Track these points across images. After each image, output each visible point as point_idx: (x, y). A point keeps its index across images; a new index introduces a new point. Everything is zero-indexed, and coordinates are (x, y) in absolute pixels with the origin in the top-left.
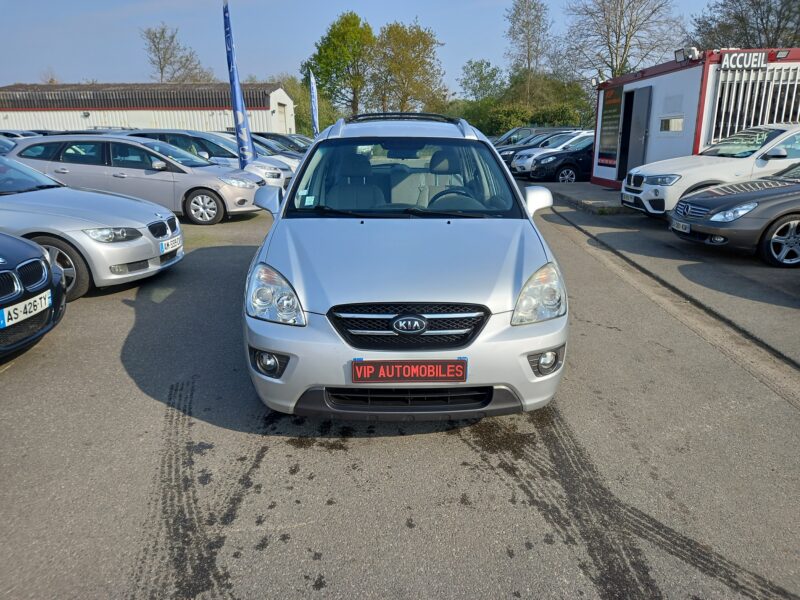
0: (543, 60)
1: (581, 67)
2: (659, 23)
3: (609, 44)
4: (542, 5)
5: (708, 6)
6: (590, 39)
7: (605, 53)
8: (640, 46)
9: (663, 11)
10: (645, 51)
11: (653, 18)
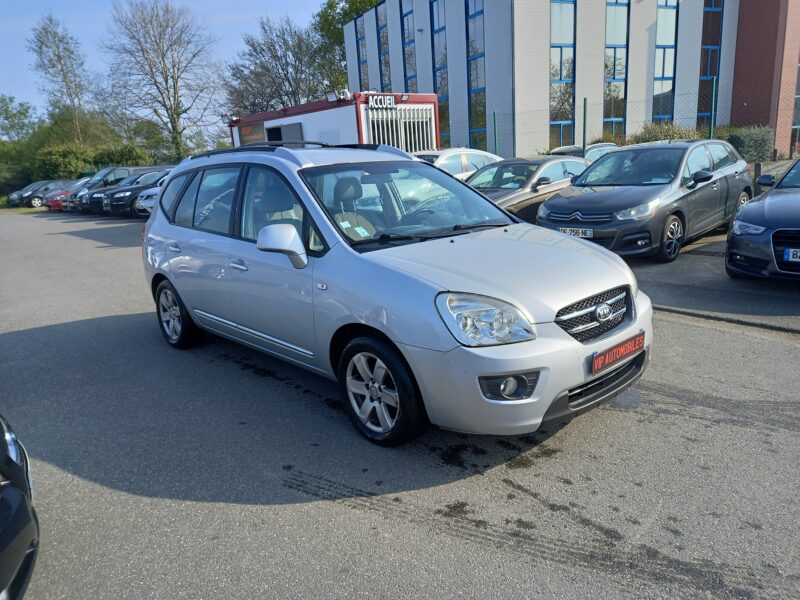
0: (87, 97)
1: (131, 105)
2: (202, 67)
3: (156, 83)
4: (71, 38)
5: (238, 55)
6: (133, 77)
7: (154, 91)
8: (189, 87)
9: (202, 55)
10: (194, 93)
11: (195, 61)
